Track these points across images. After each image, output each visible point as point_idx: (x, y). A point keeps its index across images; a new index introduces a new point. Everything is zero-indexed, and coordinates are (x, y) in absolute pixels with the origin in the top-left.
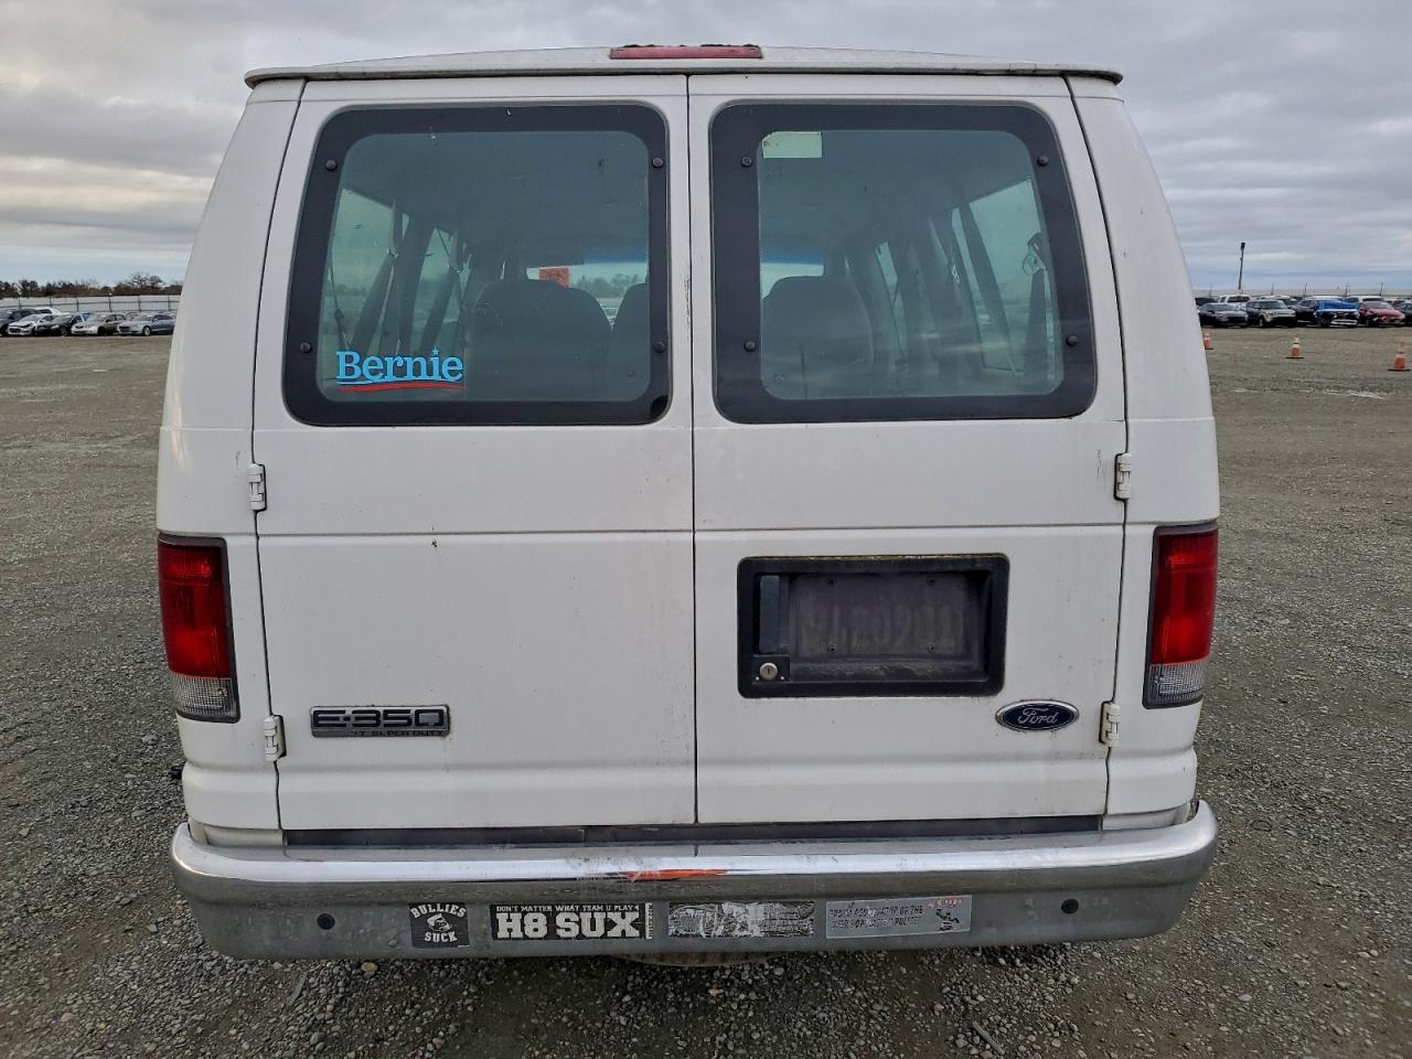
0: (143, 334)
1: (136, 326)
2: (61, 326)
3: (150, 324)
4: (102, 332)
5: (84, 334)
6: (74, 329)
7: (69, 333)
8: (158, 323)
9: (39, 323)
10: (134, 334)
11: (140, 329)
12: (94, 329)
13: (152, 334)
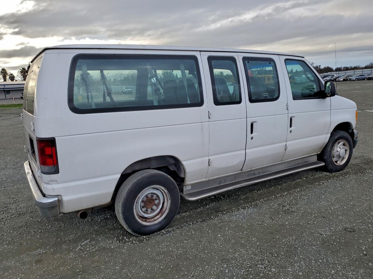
0: (355, 80)
1: (353, 78)
2: (334, 79)
3: (358, 77)
4: (344, 80)
5: (339, 81)
6: (337, 80)
7: (336, 81)
8: (360, 77)
9: (329, 79)
10: (353, 80)
11: (354, 79)
12: (342, 80)
13: (358, 80)
